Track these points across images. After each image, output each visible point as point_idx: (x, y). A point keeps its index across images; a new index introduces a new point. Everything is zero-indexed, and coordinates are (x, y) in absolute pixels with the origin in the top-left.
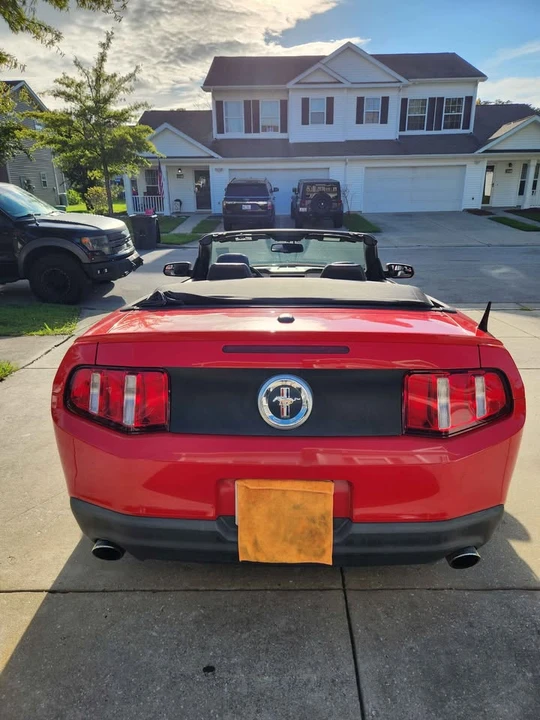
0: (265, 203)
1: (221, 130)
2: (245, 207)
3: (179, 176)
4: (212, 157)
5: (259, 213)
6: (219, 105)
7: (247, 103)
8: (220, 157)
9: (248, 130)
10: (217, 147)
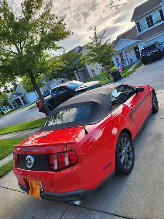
0: (156, 51)
1: (140, 31)
2: (148, 55)
3: (129, 52)
4: (138, 42)
5: (154, 55)
6: (138, 24)
7: (147, 18)
8: (140, 41)
9: (149, 27)
10: (139, 38)
